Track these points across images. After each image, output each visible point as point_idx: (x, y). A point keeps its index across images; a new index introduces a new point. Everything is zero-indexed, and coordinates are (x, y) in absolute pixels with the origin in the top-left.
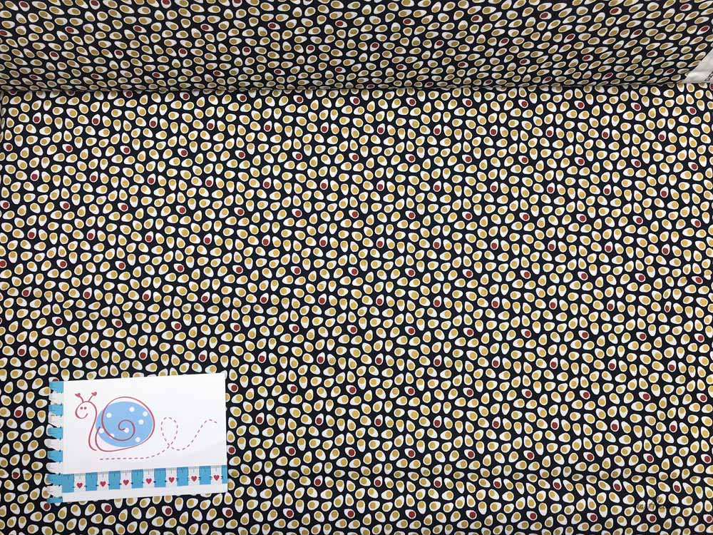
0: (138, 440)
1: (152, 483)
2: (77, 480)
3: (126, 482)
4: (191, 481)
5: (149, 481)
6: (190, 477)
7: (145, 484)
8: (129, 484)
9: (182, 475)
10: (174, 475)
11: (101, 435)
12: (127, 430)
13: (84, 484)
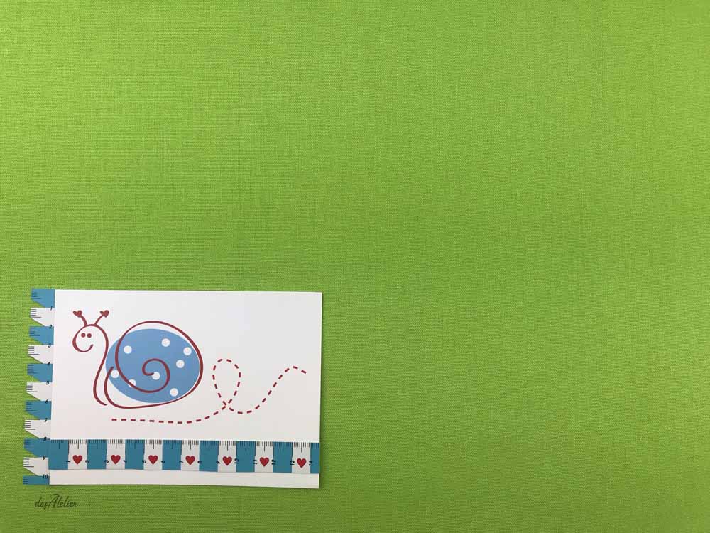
0: (174, 392)
1: (196, 464)
2: (73, 450)
3: (153, 459)
4: (259, 465)
5: (190, 460)
6: (257, 458)
7: (185, 464)
8: (159, 463)
9: (246, 455)
10: (232, 452)
11: (114, 381)
12: (156, 376)
13: (85, 458)
